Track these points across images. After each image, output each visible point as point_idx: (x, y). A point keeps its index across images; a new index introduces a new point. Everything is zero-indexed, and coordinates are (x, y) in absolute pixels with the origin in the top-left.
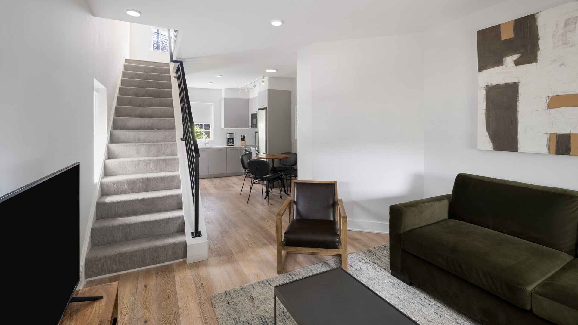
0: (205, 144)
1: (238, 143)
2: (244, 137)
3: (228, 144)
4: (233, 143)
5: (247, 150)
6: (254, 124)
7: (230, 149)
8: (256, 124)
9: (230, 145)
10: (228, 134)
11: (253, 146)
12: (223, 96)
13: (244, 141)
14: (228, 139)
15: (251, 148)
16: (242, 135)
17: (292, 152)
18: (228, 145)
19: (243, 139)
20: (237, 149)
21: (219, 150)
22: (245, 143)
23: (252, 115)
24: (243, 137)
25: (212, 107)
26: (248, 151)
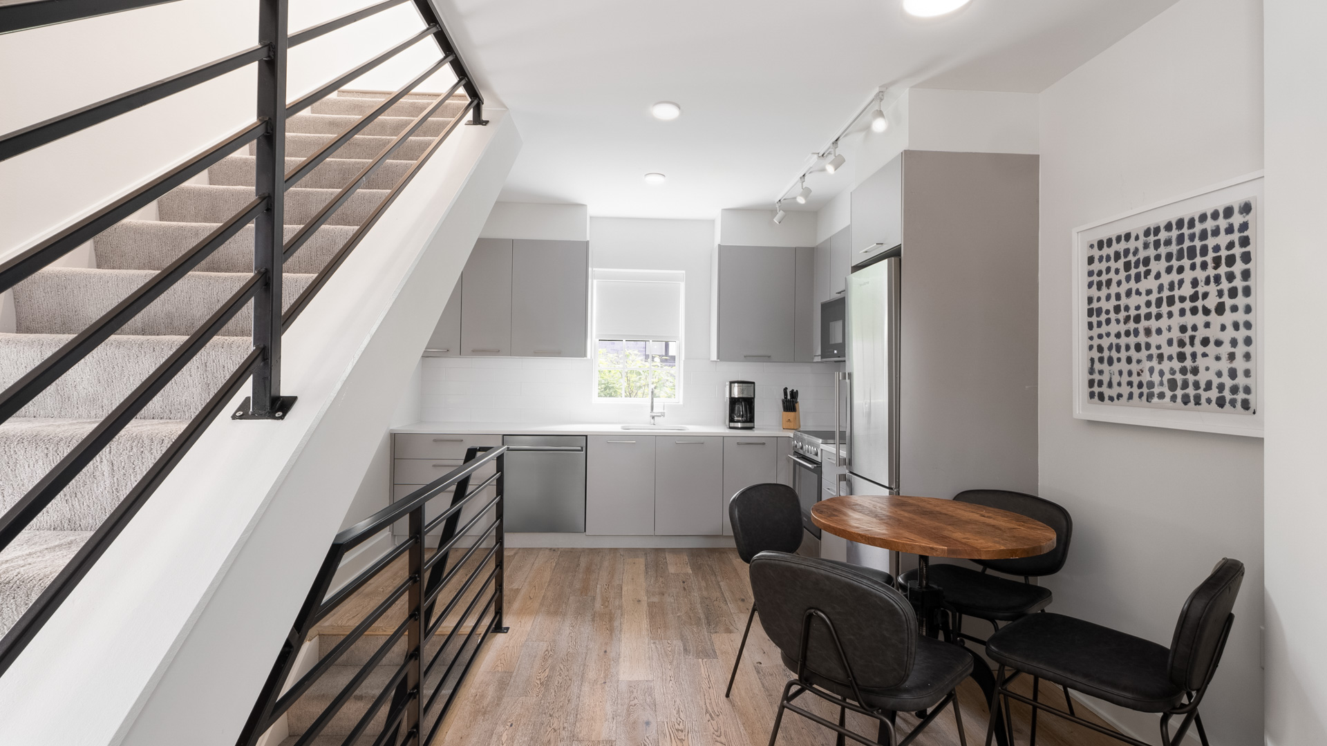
0: (653, 418)
1: (768, 419)
2: (794, 395)
3: (732, 420)
4: (751, 419)
5: (801, 452)
6: (832, 342)
7: (739, 440)
8: (840, 341)
9: (739, 425)
10: (732, 383)
11: (827, 436)
12: (718, 240)
13: (791, 414)
14: (733, 402)
15: (817, 446)
16: (785, 389)
17: (1040, 496)
18: (732, 425)
19: (790, 403)
20: (760, 443)
21: (697, 443)
22: (797, 420)
23: (826, 307)
24: (789, 397)
25: (682, 286)
26: (808, 455)
